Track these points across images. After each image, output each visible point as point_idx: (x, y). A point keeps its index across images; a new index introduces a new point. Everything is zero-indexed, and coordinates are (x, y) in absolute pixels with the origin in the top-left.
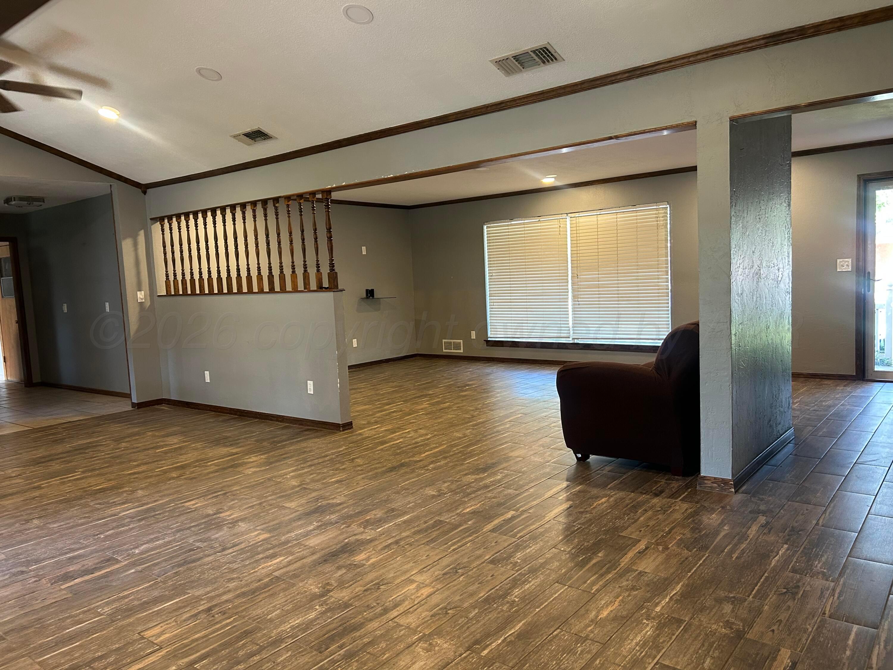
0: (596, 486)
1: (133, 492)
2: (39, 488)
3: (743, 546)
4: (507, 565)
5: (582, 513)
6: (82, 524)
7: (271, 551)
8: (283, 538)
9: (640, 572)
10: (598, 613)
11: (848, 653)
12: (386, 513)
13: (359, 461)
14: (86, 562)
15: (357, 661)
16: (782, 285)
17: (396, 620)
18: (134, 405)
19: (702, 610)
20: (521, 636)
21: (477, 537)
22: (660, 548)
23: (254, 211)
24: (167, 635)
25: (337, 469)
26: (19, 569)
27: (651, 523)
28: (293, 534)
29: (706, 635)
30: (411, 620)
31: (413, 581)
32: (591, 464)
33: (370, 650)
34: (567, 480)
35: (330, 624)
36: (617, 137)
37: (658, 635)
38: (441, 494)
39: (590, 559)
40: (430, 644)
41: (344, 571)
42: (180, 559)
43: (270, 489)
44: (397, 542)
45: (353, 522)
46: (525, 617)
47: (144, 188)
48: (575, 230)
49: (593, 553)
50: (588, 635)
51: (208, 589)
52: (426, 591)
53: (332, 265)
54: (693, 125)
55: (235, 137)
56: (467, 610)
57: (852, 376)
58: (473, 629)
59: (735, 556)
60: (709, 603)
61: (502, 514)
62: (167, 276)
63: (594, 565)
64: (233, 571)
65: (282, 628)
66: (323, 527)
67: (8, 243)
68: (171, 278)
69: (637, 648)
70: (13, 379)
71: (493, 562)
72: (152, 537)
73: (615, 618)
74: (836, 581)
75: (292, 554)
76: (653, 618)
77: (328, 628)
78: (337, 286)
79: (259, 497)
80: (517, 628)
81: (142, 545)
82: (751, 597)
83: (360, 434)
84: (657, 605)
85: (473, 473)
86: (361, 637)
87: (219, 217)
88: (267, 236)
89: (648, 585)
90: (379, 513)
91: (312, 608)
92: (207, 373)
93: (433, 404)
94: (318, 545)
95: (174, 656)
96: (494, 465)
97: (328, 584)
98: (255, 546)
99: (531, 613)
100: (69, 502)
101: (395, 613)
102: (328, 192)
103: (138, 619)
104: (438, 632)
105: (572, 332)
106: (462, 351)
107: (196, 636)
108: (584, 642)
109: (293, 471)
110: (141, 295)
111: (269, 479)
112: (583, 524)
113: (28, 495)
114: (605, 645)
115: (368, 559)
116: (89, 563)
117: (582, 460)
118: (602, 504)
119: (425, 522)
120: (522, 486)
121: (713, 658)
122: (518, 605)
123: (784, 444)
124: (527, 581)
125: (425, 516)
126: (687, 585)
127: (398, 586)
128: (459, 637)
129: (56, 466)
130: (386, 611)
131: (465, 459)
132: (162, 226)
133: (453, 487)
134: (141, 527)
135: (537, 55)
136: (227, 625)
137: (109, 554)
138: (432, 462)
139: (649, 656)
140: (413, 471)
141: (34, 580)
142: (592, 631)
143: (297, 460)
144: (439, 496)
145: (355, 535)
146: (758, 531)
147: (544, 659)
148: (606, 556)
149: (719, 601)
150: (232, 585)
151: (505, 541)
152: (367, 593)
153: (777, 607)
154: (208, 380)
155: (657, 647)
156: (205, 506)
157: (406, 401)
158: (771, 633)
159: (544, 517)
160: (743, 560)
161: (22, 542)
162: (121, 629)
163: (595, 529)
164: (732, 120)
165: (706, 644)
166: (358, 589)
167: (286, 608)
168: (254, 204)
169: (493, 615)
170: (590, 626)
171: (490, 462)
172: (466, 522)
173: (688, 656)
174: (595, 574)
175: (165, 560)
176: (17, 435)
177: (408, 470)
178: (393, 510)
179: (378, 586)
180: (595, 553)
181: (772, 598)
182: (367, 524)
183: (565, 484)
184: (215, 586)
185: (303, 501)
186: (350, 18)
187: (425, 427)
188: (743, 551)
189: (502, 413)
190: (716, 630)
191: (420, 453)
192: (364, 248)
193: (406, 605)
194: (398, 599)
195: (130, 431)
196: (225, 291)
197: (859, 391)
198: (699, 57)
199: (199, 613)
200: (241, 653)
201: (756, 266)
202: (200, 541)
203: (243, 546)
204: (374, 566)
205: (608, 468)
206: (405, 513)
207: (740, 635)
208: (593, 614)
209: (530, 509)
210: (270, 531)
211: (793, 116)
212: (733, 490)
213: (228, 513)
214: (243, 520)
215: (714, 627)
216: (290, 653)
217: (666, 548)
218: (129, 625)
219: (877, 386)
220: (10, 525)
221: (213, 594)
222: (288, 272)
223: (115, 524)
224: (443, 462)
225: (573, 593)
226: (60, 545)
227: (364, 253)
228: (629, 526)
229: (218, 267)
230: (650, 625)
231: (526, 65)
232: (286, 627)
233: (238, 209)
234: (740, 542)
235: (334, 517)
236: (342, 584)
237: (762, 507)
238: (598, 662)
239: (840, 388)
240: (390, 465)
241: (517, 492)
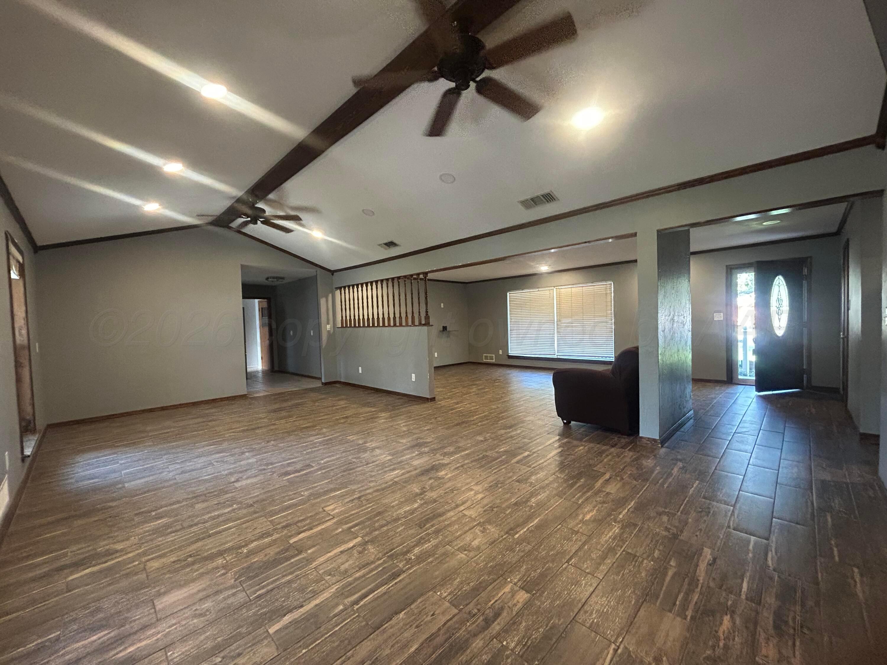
0: (577, 439)
1: (321, 429)
2: (274, 424)
3: (670, 480)
4: (526, 483)
5: (569, 455)
6: (295, 445)
7: (392, 467)
8: (399, 460)
9: (607, 493)
10: (584, 516)
11: (751, 555)
12: (456, 449)
13: (440, 419)
14: (296, 466)
15: (441, 535)
16: (686, 327)
17: (463, 512)
18: (323, 384)
19: (649, 518)
20: (538, 527)
21: (508, 466)
22: (619, 479)
23: (387, 284)
24: (337, 511)
25: (428, 423)
26: (263, 467)
27: (612, 463)
28: (404, 458)
29: (653, 534)
30: (472, 513)
31: (472, 490)
32: (572, 427)
33: (449, 529)
34: (559, 435)
35: (427, 511)
36: (589, 242)
37: (623, 533)
38: (486, 440)
39: (576, 483)
40: (484, 528)
41: (433, 481)
42: (344, 467)
43: (392, 432)
44: (462, 466)
45: (437, 453)
46: (539, 515)
47: (333, 272)
48: (559, 296)
49: (578, 479)
50: (579, 530)
51: (359, 486)
52: (480, 496)
53: (427, 312)
54: (635, 235)
55: (379, 245)
56: (505, 509)
57: (724, 381)
58: (509, 521)
59: (666, 486)
60: (653, 514)
61: (522, 453)
62: (342, 317)
63: (579, 486)
64: (371, 476)
65: (399, 512)
66: (421, 454)
67: (266, 300)
68: (344, 318)
69: (610, 540)
70: (266, 368)
71: (518, 481)
72: (330, 454)
73: (595, 520)
74: (734, 506)
75: (404, 468)
76: (619, 522)
77: (425, 514)
78: (429, 323)
79: (386, 436)
80: (535, 522)
81: (325, 458)
82: (679, 512)
83: (440, 404)
84: (620, 513)
85: (504, 429)
86: (444, 521)
87: (369, 287)
88: (394, 297)
89: (613, 501)
90: (451, 449)
91: (415, 501)
92: (360, 368)
93: (478, 389)
94: (418, 465)
95: (340, 523)
96: (515, 425)
97: (424, 488)
98: (383, 464)
99: (543, 513)
100: (289, 433)
101: (462, 508)
102: (426, 274)
103: (323, 500)
104: (489, 522)
105: (556, 352)
106: (494, 361)
107: (353, 512)
108: (576, 534)
109: (404, 423)
110: (328, 327)
111: (392, 426)
112: (570, 461)
113: (269, 428)
114: (590, 537)
115: (446, 474)
116: (299, 466)
117: (567, 424)
118: (580, 450)
119: (478, 455)
120: (532, 438)
121: (659, 550)
122: (534, 508)
123: (689, 419)
124: (539, 494)
125: (478, 452)
126: (637, 503)
127: (463, 492)
128: (500, 525)
129: (284, 414)
130: (457, 506)
131: (498, 421)
132: (341, 292)
133: (493, 436)
134: (324, 449)
135: (544, 197)
136: (369, 507)
137: (308, 462)
138: (480, 422)
139: (618, 546)
140: (469, 426)
141: (270, 474)
142: (581, 527)
143: (407, 417)
144: (485, 440)
145: (438, 460)
146: (678, 471)
147: (553, 543)
148: (585, 481)
149: (660, 514)
150: (372, 484)
151: (524, 469)
152: (446, 495)
153: (697, 521)
154: (360, 372)
155: (623, 541)
156: (358, 439)
157: (464, 387)
158: (695, 538)
159: (547, 456)
160: (671, 489)
161: (265, 453)
162: (313, 505)
163: (578, 465)
164: (658, 231)
165: (654, 541)
166: (442, 492)
167: (401, 500)
168: (387, 280)
169: (520, 513)
170: (580, 524)
171: (513, 423)
172: (501, 457)
173: (643, 548)
174: (579, 492)
175: (336, 468)
176: (265, 397)
177: (467, 425)
178: (459, 447)
179: (452, 491)
180: (579, 479)
181: (693, 514)
182: (445, 455)
183: (558, 438)
184: (363, 484)
185: (410, 439)
186: (443, 181)
187: (475, 402)
188: (670, 483)
189: (518, 396)
190: (659, 532)
191: (473, 416)
192: (442, 304)
193: (468, 504)
194: (464, 499)
195: (320, 397)
196: (371, 325)
197: (730, 389)
198: (638, 197)
199: (354, 499)
200: (377, 524)
201: (671, 315)
202: (355, 458)
203: (378, 462)
204: (450, 479)
205: (582, 429)
206: (466, 449)
207: (675, 537)
208: (580, 517)
209: (538, 451)
210: (393, 455)
211: (691, 230)
212: (660, 445)
213: (370, 444)
214: (378, 448)
215: (658, 530)
216: (403, 527)
217: (622, 479)
218: (317, 503)
219: (740, 388)
220: (259, 444)
221: (361, 489)
222: (403, 315)
223: (311, 446)
224: (486, 422)
225: (568, 504)
226: (283, 455)
227: (442, 307)
228: (598, 464)
229: (368, 313)
230: (617, 526)
231: (537, 203)
232: (402, 511)
233: (379, 283)
234: (667, 478)
235: (426, 449)
236: (432, 488)
237: (679, 457)
238: (586, 547)
239: (717, 388)
240: (456, 422)
241: (530, 441)
